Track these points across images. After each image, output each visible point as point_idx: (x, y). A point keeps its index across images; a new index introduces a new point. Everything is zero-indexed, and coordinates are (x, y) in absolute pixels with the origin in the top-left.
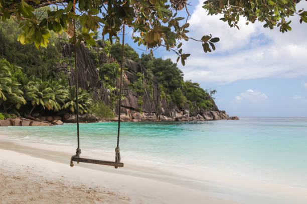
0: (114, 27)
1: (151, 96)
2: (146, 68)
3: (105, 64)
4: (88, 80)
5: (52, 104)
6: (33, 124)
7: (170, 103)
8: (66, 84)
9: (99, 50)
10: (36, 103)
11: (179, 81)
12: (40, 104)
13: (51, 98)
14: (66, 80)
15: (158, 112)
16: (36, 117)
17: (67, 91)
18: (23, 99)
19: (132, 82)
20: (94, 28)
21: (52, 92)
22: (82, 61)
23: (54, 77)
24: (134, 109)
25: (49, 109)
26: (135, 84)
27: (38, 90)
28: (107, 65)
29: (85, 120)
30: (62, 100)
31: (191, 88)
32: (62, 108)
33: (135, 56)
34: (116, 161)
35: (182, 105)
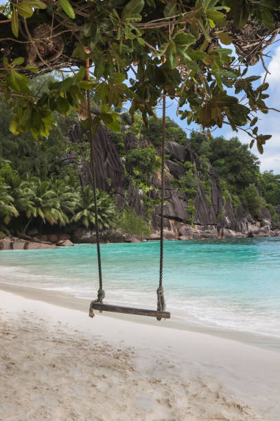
0: (148, 101)
1: (208, 198)
2: (199, 155)
3: (133, 151)
4: (109, 177)
5: (56, 215)
6: (29, 246)
7: (238, 209)
8: (76, 183)
9: (124, 129)
10: (32, 214)
11: (253, 173)
12: (39, 216)
13: (54, 207)
14: (75, 177)
15: (221, 224)
16: (33, 236)
17: (77, 194)
18: (13, 209)
19: (176, 177)
20: (118, 101)
21: (56, 197)
22: (98, 147)
23: (57, 173)
24: (181, 220)
25: (52, 223)
26: (182, 179)
27: (35, 195)
28: (137, 151)
29: (105, 239)
30: (72, 209)
31: (273, 184)
32: (71, 221)
33: (180, 135)
34: (159, 309)
35: (259, 211)
